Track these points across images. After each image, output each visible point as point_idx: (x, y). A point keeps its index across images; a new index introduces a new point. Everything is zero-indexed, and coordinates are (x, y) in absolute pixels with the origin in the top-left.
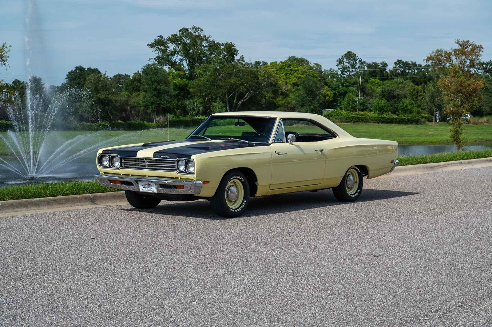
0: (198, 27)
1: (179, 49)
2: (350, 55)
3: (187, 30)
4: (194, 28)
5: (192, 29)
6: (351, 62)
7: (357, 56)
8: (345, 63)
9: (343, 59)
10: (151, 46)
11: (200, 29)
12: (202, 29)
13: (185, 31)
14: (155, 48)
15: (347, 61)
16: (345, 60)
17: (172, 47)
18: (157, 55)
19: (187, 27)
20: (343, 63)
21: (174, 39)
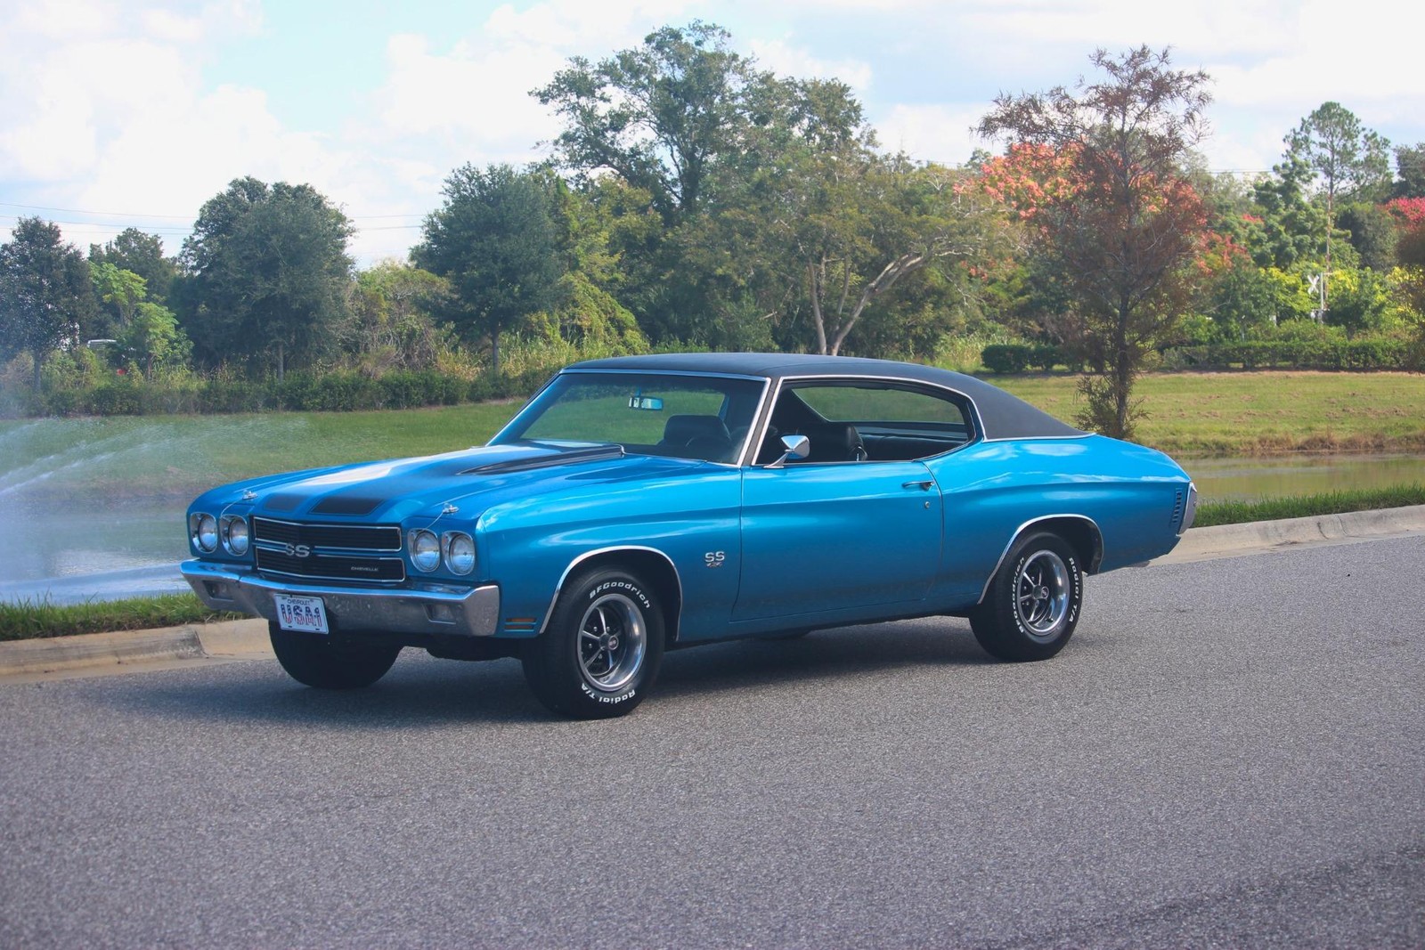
0: (711, 24)
1: (639, 105)
2: (1329, 116)
3: (676, 36)
4: (695, 28)
5: (691, 32)
6: (1335, 143)
7: (1357, 121)
8: (1312, 147)
9: (1308, 132)
10: (545, 97)
11: (719, 30)
12: (727, 31)
13: (665, 41)
14: (554, 104)
15: (1324, 140)
16: (1315, 136)
17: (616, 97)
18: (562, 129)
19: (675, 27)
20: (1308, 147)
21: (627, 69)
